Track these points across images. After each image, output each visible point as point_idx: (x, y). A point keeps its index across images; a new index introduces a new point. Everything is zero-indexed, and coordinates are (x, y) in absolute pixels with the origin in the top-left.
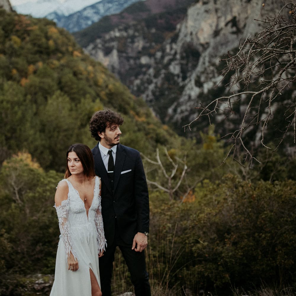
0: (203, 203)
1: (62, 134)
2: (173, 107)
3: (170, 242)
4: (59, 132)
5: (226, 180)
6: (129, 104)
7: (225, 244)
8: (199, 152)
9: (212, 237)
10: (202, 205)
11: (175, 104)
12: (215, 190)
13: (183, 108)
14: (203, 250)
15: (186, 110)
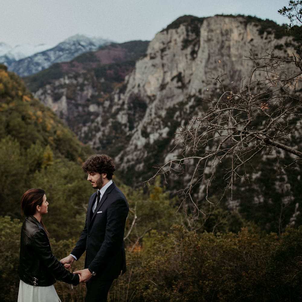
0: (152, 252)
1: (10, 179)
2: (120, 155)
3: (122, 288)
4: (6, 176)
5: (174, 230)
6: (77, 151)
7: (172, 290)
8: (146, 202)
9: (161, 283)
10: (151, 253)
11: (122, 152)
12: (163, 240)
13: (130, 157)
14: (152, 295)
15: (133, 160)
